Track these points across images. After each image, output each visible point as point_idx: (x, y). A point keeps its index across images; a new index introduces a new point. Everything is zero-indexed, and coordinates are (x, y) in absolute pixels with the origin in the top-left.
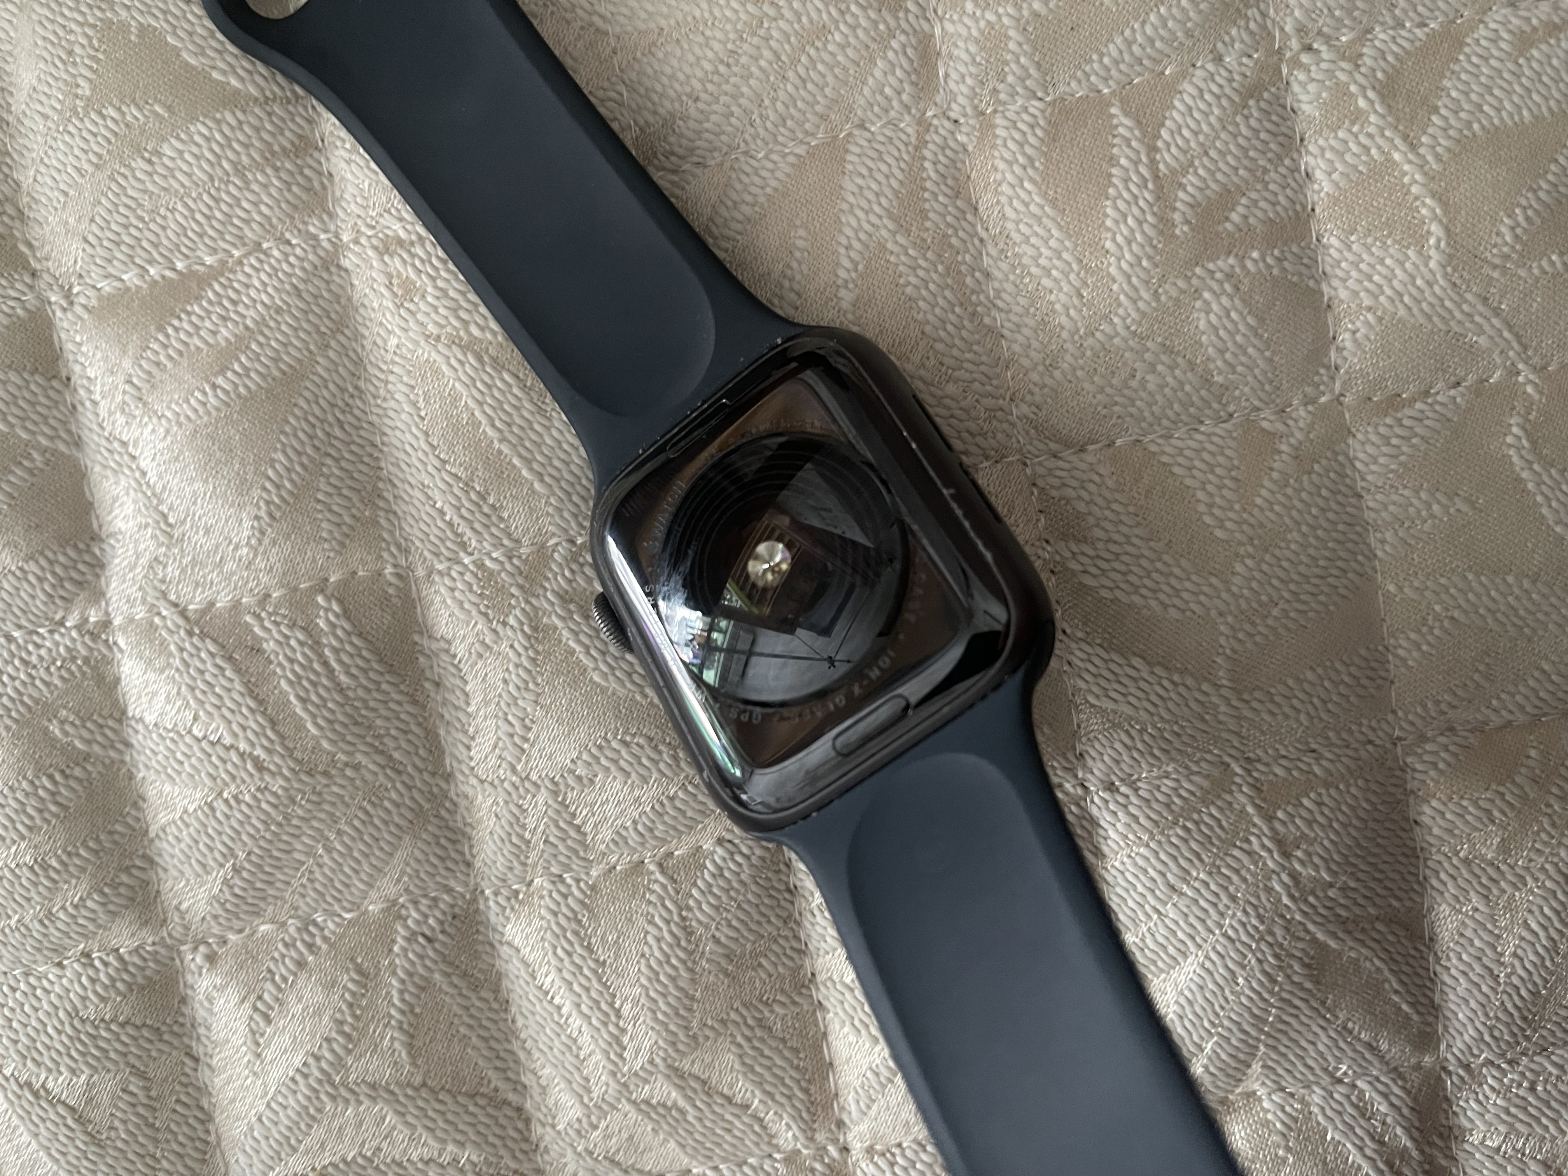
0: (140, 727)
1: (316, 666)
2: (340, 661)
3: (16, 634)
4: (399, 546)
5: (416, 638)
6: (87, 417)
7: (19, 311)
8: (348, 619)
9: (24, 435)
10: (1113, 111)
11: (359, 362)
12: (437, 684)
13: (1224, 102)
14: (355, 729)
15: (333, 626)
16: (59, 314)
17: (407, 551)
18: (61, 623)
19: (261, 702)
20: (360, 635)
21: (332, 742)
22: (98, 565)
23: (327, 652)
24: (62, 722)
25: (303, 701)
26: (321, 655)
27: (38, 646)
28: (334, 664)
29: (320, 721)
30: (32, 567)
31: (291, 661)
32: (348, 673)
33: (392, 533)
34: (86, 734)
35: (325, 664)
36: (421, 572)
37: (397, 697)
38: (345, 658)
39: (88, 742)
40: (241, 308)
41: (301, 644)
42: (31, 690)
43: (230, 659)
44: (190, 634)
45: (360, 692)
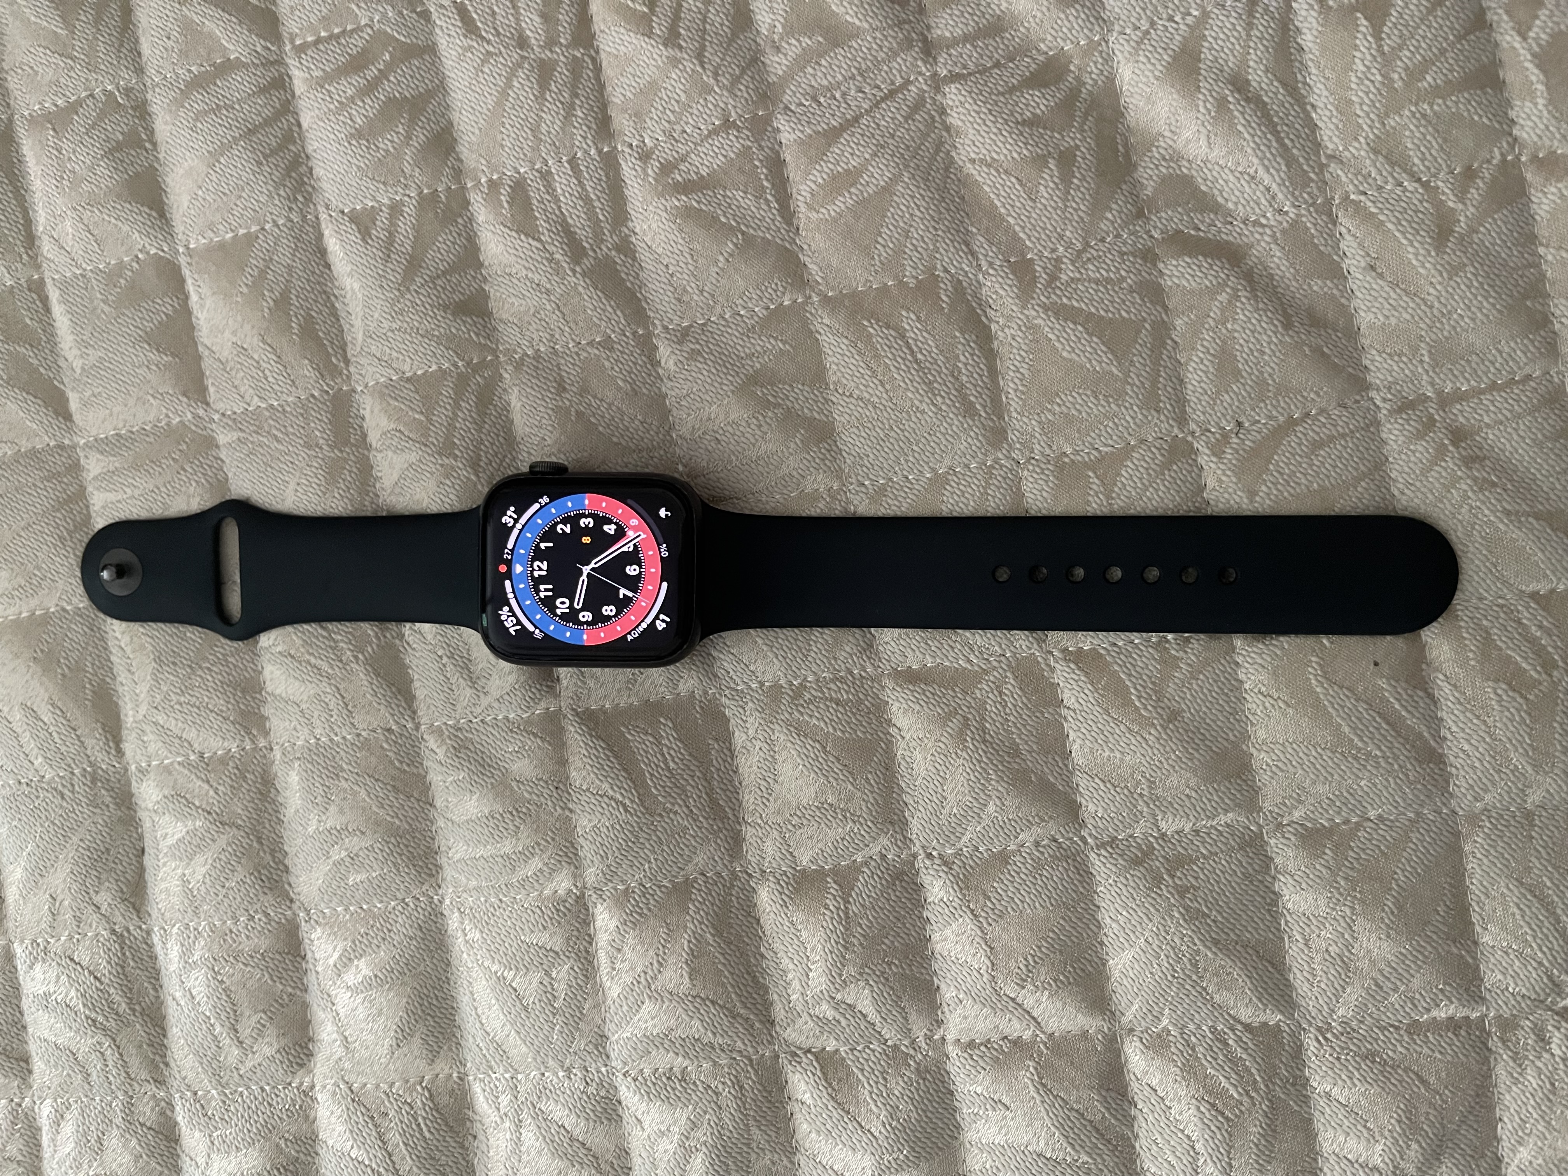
0: (324, 1146)
1: (414, 1126)
2: (426, 1125)
3: (267, 1088)
4: (461, 1063)
5: (466, 1111)
6: (312, 977)
7: (283, 921)
8: (432, 1101)
9: (281, 987)
10: (829, 880)
11: (448, 964)
12: (475, 1137)
13: (884, 882)
14: (432, 1162)
15: (424, 1104)
16: (303, 923)
17: (465, 1065)
18: (290, 1084)
19: (384, 1143)
20: (437, 1111)
21: (419, 1168)
22: (310, 1055)
23: (420, 1120)
24: (286, 1140)
25: (405, 1144)
26: (416, 1120)
27: (277, 1096)
28: (422, 1125)
29: (414, 1157)
30: (278, 1056)
31: (402, 1122)
32: (429, 1131)
33: (458, 1055)
34: (297, 1148)
35: (419, 1125)
36: (471, 1078)
37: (453, 1144)
38: (428, 1122)
39: (298, 1152)
40: (392, 934)
41: (408, 1113)
42: (272, 1121)
43: (372, 1118)
44: (353, 1101)
45: (435, 1142)
